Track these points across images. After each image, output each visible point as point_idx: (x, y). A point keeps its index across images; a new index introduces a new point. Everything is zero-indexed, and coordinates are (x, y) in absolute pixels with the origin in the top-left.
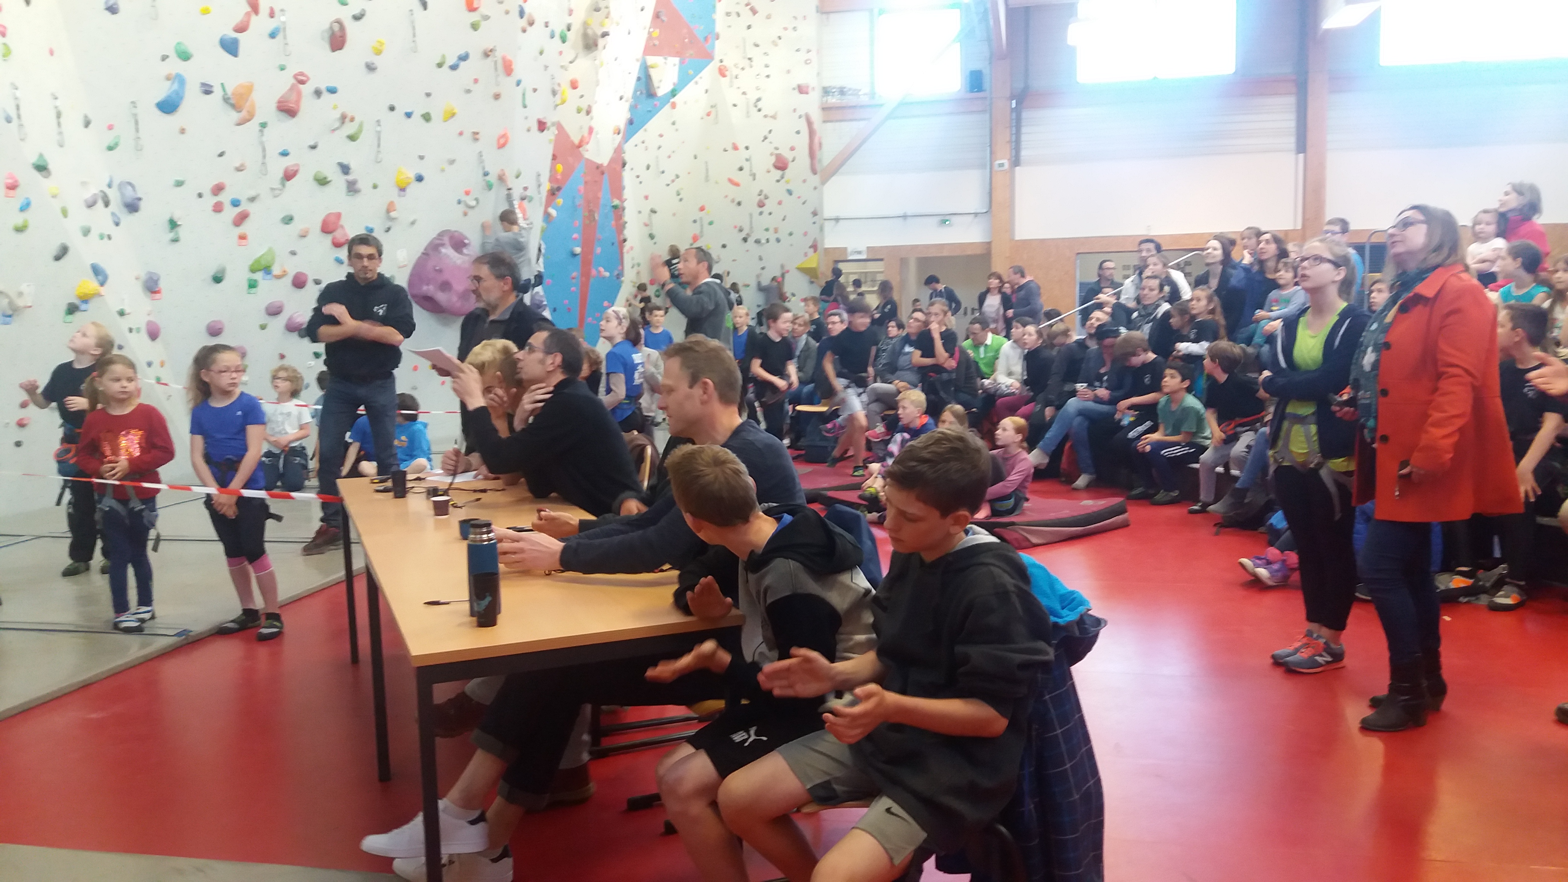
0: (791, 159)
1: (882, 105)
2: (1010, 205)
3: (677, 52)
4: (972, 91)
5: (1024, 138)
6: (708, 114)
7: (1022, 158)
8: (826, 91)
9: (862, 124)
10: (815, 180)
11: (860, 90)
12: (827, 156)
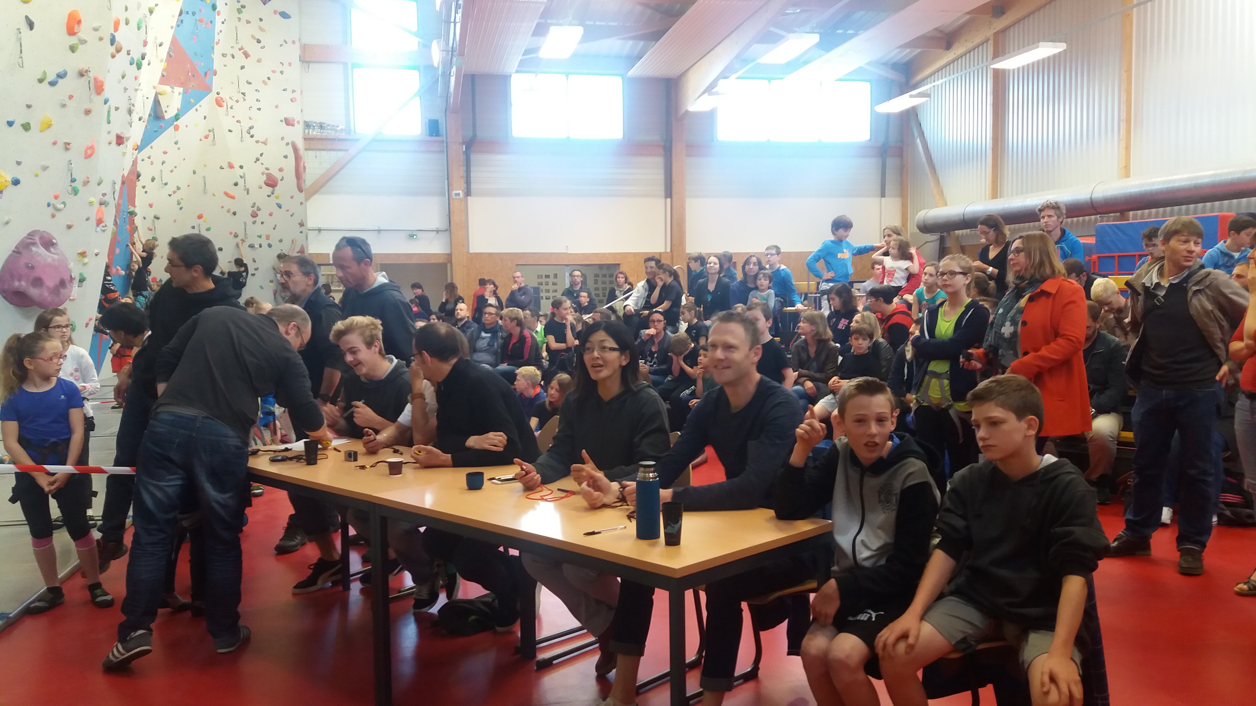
0: (279, 179)
1: (358, 140)
2: (465, 226)
3: (182, 83)
4: (431, 135)
5: (472, 174)
6: (206, 137)
7: (472, 190)
8: (307, 125)
9: (340, 154)
10: (301, 197)
11: (338, 127)
12: (309, 178)
